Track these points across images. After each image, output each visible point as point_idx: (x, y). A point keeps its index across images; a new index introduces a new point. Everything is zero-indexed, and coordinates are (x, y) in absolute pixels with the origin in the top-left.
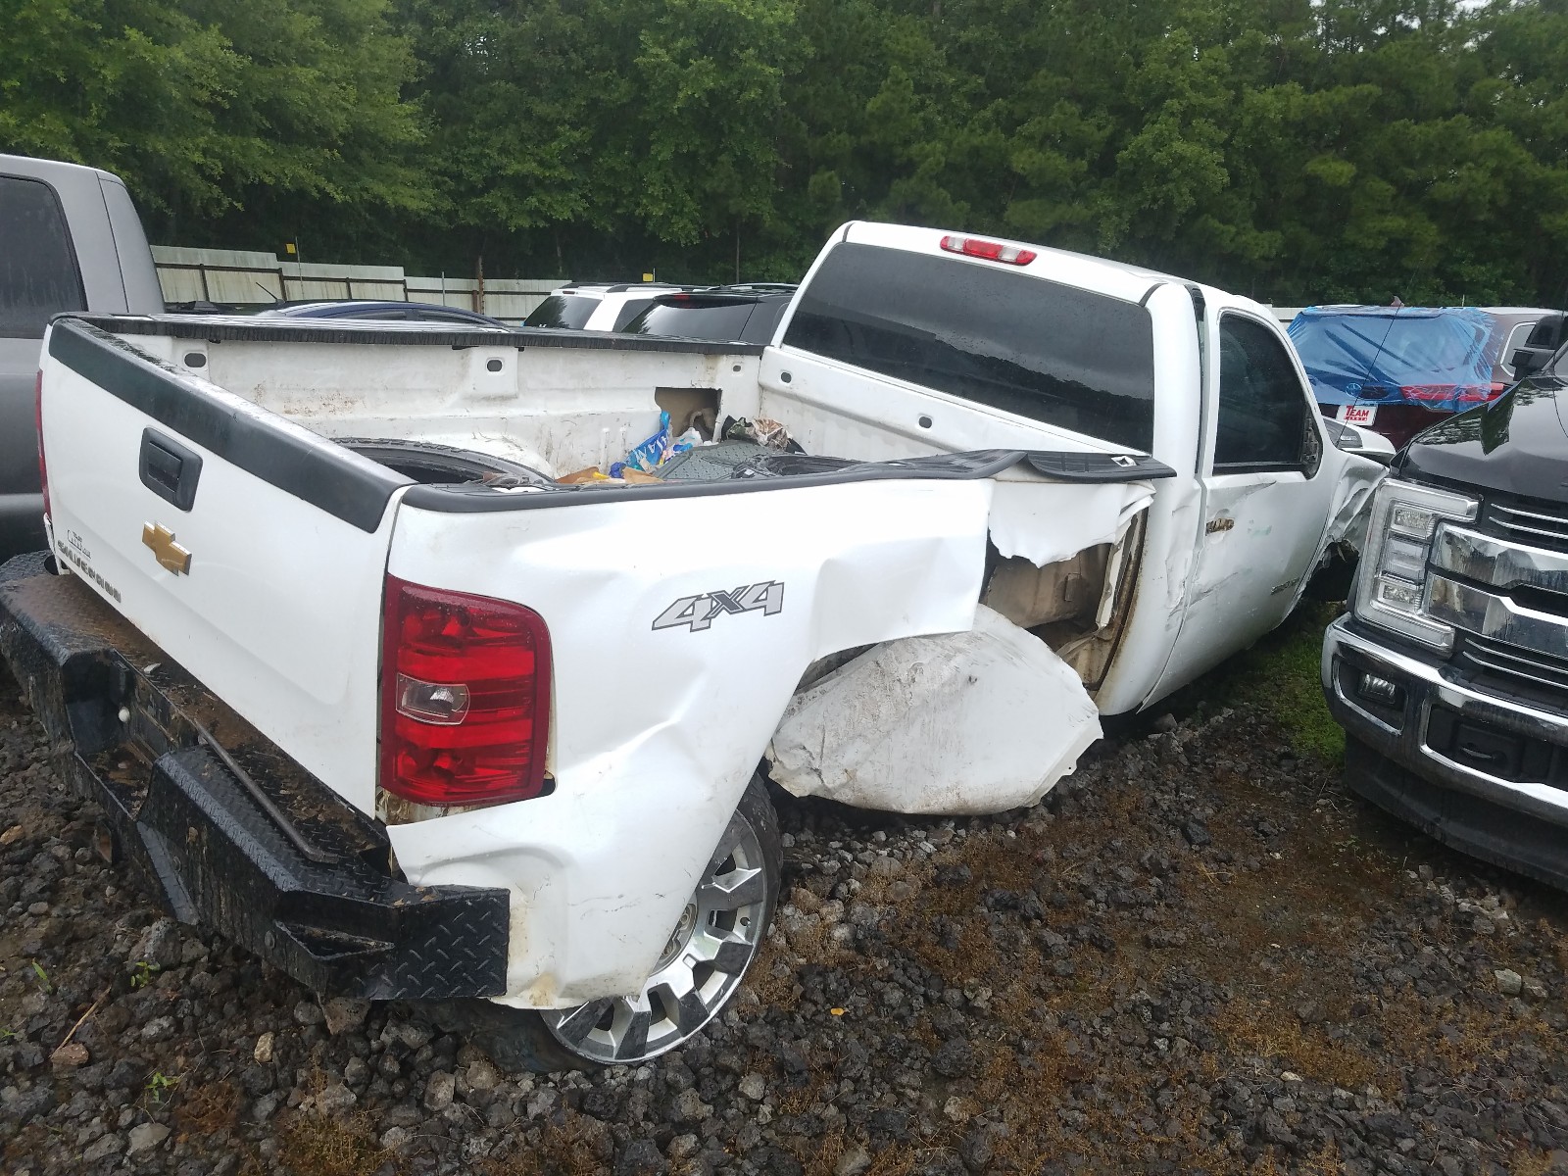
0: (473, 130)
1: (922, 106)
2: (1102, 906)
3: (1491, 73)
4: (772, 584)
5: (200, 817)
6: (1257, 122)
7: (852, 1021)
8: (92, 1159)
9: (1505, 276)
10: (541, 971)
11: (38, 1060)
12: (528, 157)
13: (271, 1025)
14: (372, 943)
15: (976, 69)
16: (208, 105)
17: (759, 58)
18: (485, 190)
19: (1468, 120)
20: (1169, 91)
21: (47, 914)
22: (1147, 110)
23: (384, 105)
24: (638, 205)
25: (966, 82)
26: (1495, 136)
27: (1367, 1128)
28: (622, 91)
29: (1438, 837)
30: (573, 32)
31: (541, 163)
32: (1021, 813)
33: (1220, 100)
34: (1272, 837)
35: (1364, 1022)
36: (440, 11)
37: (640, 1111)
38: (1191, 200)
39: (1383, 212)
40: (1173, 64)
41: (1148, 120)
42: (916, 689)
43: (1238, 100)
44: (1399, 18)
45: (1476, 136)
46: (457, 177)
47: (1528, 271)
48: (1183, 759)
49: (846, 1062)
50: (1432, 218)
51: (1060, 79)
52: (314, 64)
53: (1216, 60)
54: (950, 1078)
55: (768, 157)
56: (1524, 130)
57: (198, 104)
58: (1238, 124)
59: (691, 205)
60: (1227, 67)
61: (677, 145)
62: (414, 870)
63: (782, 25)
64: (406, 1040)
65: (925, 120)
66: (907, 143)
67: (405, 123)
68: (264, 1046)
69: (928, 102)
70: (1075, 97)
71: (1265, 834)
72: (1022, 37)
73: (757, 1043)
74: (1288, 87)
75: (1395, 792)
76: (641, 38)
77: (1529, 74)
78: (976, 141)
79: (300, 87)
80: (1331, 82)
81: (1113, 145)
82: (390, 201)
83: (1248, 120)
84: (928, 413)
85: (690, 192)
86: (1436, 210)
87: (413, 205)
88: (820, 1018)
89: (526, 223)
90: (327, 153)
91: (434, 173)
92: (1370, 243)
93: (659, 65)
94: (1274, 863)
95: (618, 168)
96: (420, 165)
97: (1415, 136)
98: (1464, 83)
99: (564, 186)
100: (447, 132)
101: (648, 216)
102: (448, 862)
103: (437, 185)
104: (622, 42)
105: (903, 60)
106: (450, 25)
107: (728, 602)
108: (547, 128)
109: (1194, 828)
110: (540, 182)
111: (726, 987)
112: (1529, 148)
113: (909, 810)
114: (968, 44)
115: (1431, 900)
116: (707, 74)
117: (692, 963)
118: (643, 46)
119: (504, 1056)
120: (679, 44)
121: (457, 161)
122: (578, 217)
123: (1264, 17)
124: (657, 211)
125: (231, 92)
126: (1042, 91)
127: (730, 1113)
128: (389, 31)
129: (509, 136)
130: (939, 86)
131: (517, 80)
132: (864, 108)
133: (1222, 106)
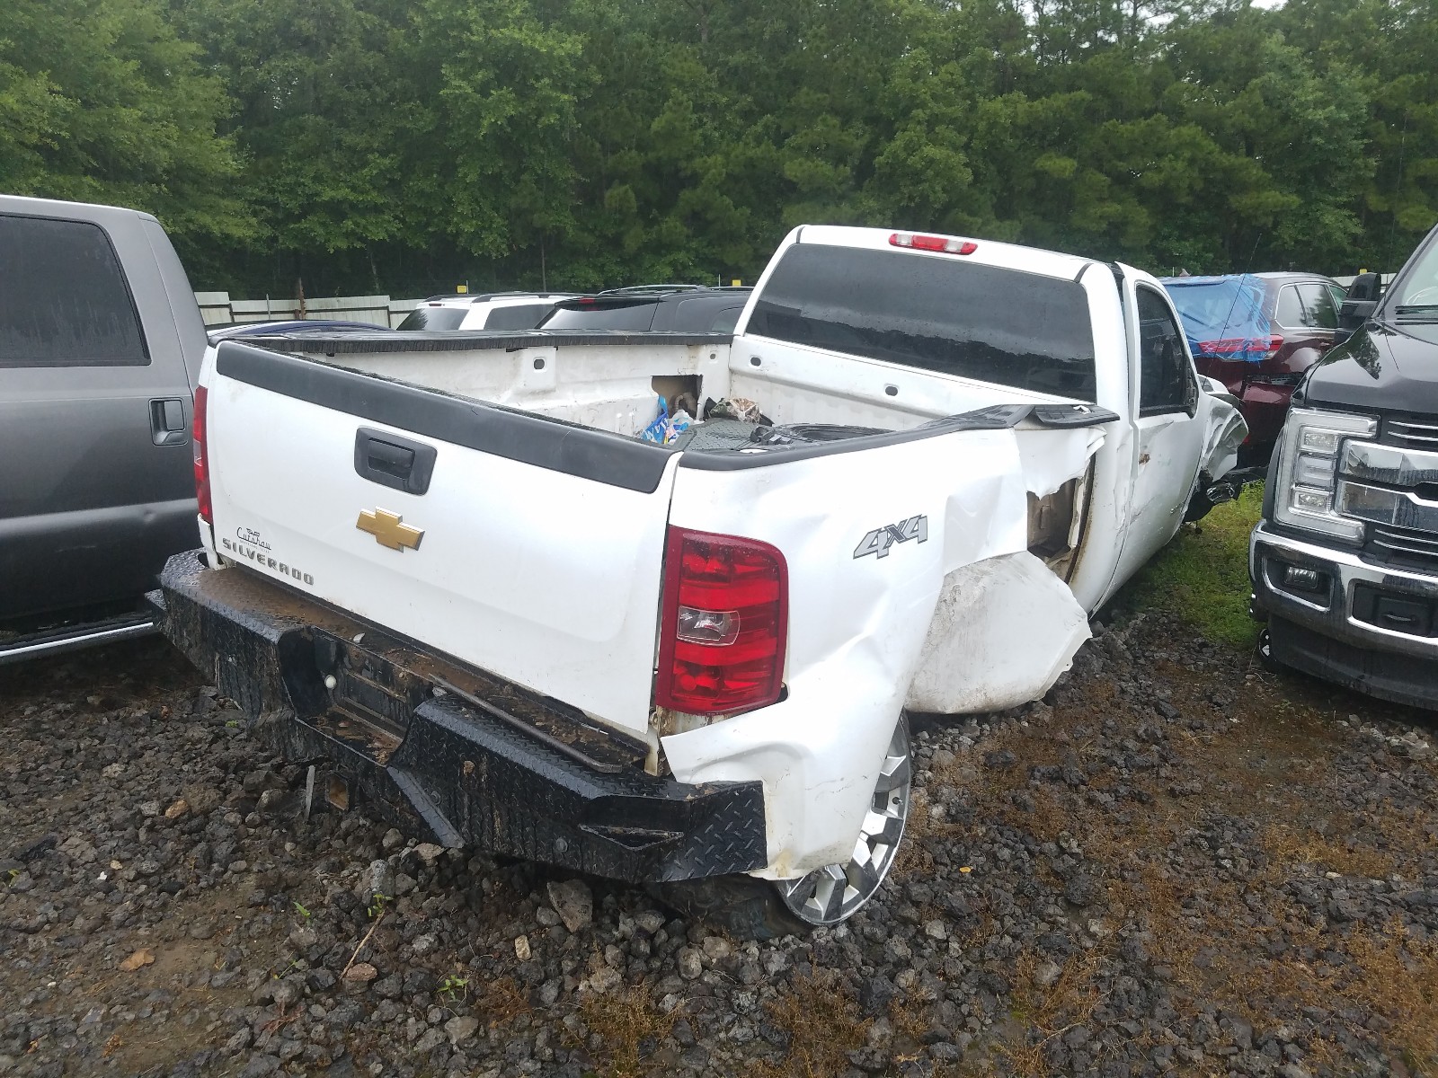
0: (286, 161)
1: (701, 124)
2: (1124, 771)
3: (1179, 77)
4: (920, 517)
5: (474, 750)
6: (992, 125)
7: (980, 875)
8: (426, 1049)
9: (1205, 249)
10: (782, 848)
11: (331, 980)
12: (342, 184)
13: (522, 930)
14: (666, 834)
15: (743, 89)
16: (36, 148)
17: (554, 86)
18: (303, 215)
19: (1165, 118)
20: (914, 102)
21: (248, 871)
22: (896, 120)
23: (201, 141)
24: (448, 223)
25: (736, 102)
26: (1189, 131)
27: (1407, 903)
28: (425, 121)
29: (1364, 690)
30: (376, 68)
31: (354, 188)
32: (1028, 707)
33: (957, 110)
34: (1224, 706)
35: (1363, 832)
36: (244, 52)
37: (858, 958)
38: (943, 197)
39: (1101, 200)
40: (915, 79)
41: (898, 129)
42: (957, 607)
43: (973, 108)
44: (1100, 34)
45: (1173, 132)
46: (274, 205)
47: (1223, 244)
48: (1128, 654)
49: (998, 904)
50: (1141, 202)
51: (819, 95)
52: (134, 104)
53: (952, 74)
54: (1082, 907)
55: (569, 174)
56: (1211, 125)
57: (27, 147)
58: (973, 130)
59: (499, 221)
60: (963, 81)
61: (482, 168)
62: (684, 772)
63: (569, 56)
64: (646, 927)
65: (705, 137)
66: (690, 157)
67: (223, 157)
68: (522, 947)
69: (705, 120)
70: (834, 111)
71: (1219, 705)
72: (784, 59)
73: (919, 898)
74: (1015, 95)
75: (1322, 660)
76: (443, 72)
77: (1208, 77)
78: (750, 153)
79: (123, 126)
80: (1050, 90)
81: (870, 151)
82: (216, 230)
83: (982, 126)
84: (893, 383)
85: (496, 209)
86: (1143, 195)
87: (238, 232)
88: (956, 876)
89: (343, 245)
90: (155, 188)
91: (250, 202)
92: (1093, 227)
93: (461, 95)
94: (1236, 725)
95: (428, 190)
96: (238, 196)
97: (1122, 134)
98: (1158, 87)
99: (377, 209)
100: (261, 164)
101: (458, 233)
102: (715, 762)
103: (255, 214)
104: (424, 76)
105: (680, 84)
106: (256, 64)
107: (896, 533)
108: (358, 158)
109: (1165, 706)
110: (353, 206)
111: (888, 856)
112: (1215, 140)
113: (949, 711)
114: (736, 68)
115: (1367, 740)
116: (508, 102)
117: (866, 837)
118: (445, 78)
119: (740, 927)
120: (480, 76)
121: (272, 191)
122: (392, 236)
123: (988, 36)
124: (468, 228)
125: (63, 133)
126: (805, 106)
127: (927, 952)
128: (200, 72)
129: (321, 164)
130: (714, 105)
131: (326, 113)
132: (649, 127)
133: (960, 114)
